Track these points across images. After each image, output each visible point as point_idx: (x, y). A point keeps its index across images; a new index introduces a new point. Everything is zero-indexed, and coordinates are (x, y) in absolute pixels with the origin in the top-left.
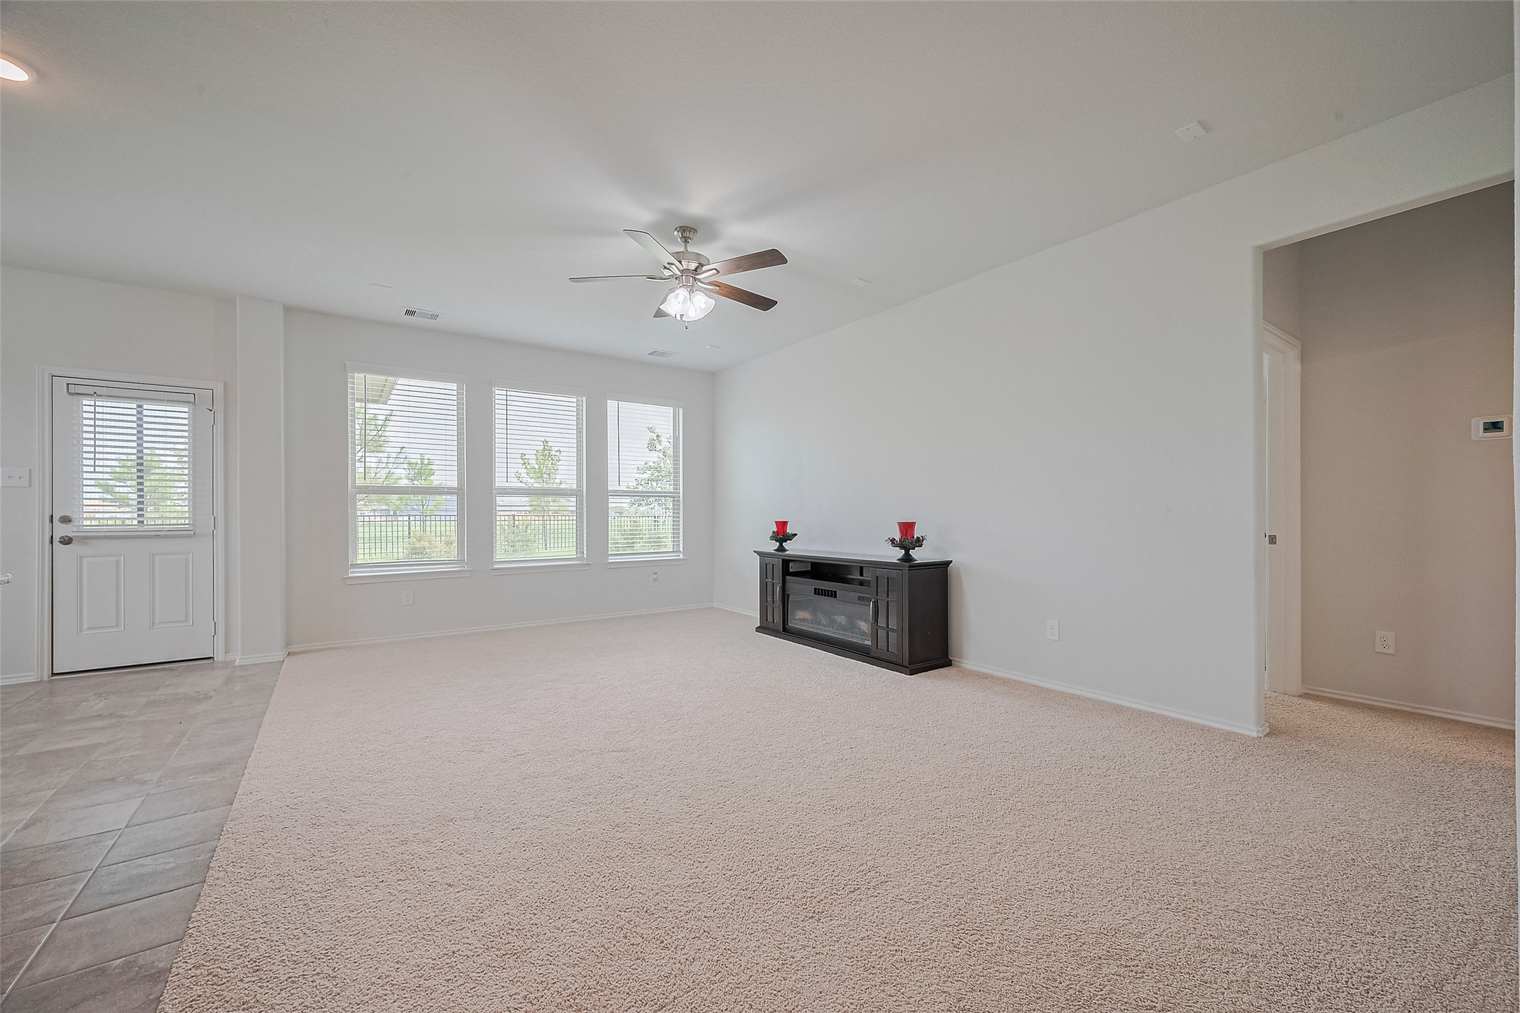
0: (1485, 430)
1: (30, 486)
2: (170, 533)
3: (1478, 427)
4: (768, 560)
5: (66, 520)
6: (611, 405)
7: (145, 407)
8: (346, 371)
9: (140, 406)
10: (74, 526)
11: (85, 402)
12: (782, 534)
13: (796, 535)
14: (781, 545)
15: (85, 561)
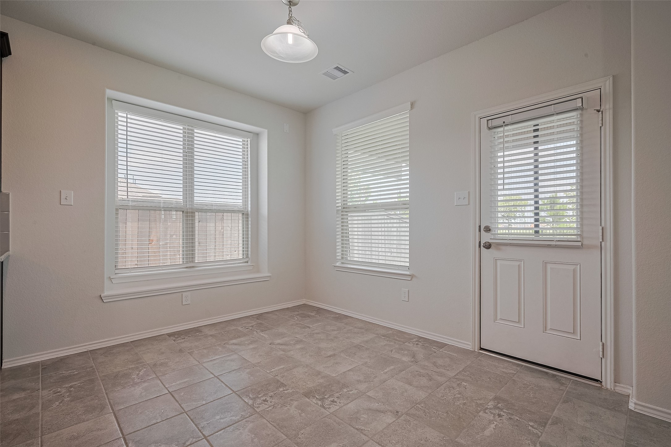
1: (469, 204)
5: (488, 229)
10: (492, 234)
15: (498, 263)
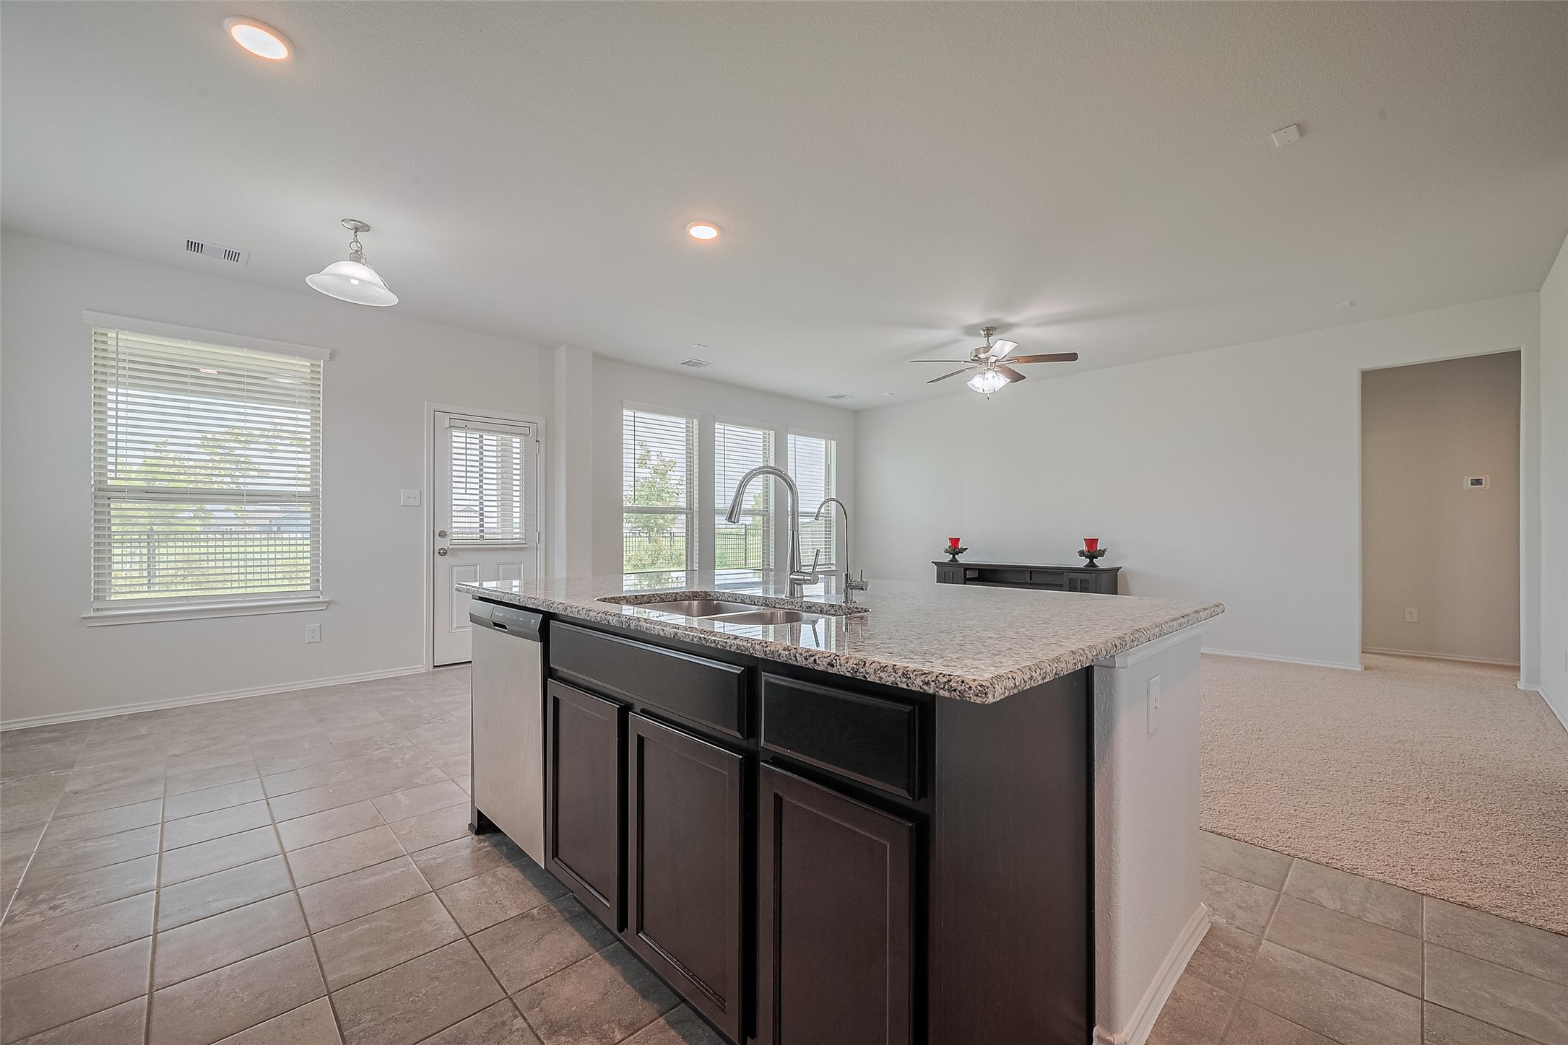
0: (1472, 484)
1: (421, 505)
2: (512, 546)
3: (1468, 482)
4: (946, 569)
5: (443, 534)
6: (790, 437)
7: (484, 437)
8: (622, 405)
9: (481, 436)
10: (447, 539)
11: (454, 434)
12: (955, 548)
13: (967, 549)
14: (954, 557)
15: (455, 570)
